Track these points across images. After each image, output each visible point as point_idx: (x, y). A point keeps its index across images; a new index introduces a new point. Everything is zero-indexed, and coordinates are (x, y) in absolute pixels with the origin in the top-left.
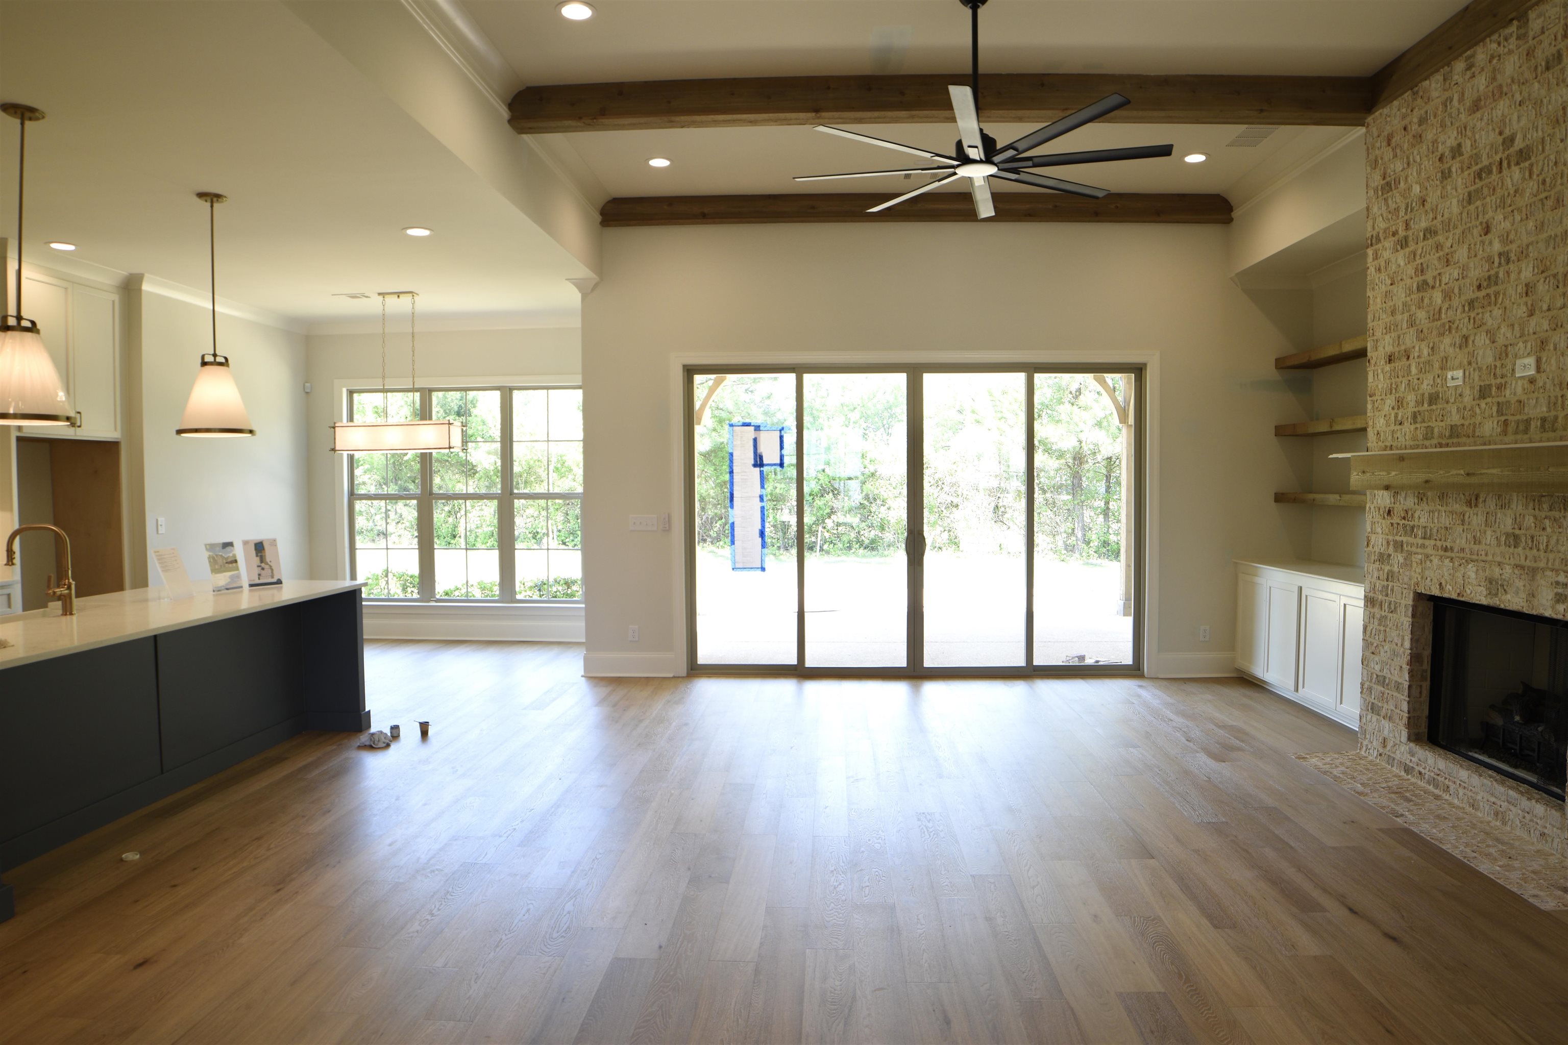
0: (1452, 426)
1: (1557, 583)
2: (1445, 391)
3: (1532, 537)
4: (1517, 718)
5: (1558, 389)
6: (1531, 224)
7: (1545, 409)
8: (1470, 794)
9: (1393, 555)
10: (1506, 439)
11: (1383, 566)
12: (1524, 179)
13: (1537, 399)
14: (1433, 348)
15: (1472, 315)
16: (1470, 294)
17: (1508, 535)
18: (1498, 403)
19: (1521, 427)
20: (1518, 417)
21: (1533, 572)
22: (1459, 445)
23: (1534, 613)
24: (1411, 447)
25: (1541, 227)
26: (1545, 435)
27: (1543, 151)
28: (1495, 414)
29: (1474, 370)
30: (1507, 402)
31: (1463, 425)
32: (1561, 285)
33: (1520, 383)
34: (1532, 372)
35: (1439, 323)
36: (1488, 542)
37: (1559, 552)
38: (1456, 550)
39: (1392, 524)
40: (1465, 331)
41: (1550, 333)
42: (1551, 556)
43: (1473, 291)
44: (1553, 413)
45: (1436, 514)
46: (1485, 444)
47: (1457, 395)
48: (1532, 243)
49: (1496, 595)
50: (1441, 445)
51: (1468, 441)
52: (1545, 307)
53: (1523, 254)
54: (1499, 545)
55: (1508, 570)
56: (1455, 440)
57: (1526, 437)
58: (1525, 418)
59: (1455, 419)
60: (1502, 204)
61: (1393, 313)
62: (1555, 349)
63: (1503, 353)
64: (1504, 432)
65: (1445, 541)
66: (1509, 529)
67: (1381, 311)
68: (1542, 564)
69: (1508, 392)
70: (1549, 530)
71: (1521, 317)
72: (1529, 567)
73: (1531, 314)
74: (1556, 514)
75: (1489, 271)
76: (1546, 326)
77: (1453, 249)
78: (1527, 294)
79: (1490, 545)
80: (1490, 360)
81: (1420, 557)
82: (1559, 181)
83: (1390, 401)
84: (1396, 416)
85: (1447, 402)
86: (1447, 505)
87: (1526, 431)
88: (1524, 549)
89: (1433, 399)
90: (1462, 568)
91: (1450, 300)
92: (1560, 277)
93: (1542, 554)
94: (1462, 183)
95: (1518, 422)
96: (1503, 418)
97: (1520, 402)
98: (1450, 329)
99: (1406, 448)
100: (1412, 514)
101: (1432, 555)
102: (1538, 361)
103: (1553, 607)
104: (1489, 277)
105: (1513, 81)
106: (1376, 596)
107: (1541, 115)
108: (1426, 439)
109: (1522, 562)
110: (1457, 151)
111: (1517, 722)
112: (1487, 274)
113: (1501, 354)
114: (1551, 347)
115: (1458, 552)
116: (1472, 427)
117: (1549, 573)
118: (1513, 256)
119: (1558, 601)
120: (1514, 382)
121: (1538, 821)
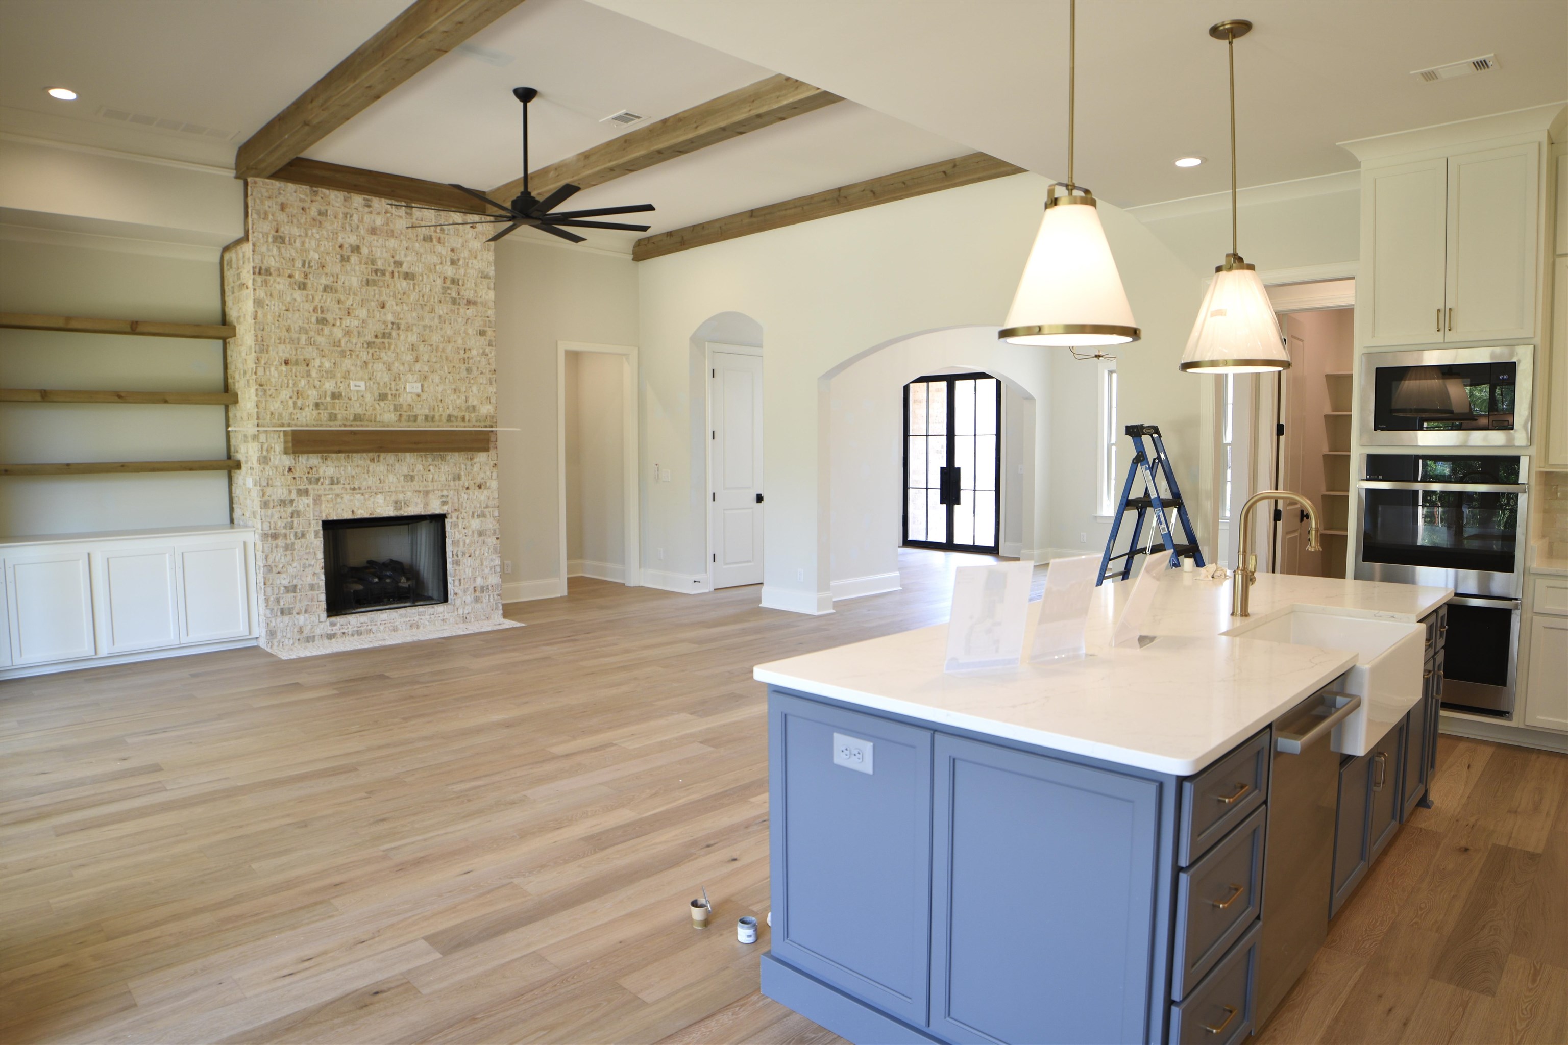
0: (355, 414)
1: (442, 496)
2: (348, 393)
3: (422, 476)
4: (376, 580)
5: (435, 402)
6: (414, 314)
7: (427, 411)
8: (390, 625)
9: (296, 500)
10: (401, 424)
11: (285, 509)
12: (409, 288)
13: (422, 405)
14: (334, 364)
15: (371, 351)
16: (369, 338)
17: (405, 476)
18: (395, 404)
19: (412, 419)
20: (409, 413)
21: (427, 493)
22: (362, 426)
23: (429, 513)
24: (314, 426)
25: (421, 318)
26: (428, 424)
27: (422, 280)
28: (392, 410)
29: (374, 383)
30: (400, 405)
31: (365, 414)
32: (434, 351)
33: (409, 395)
34: (419, 390)
35: (339, 349)
36: (391, 481)
37: (440, 481)
38: (363, 488)
39: (294, 478)
40: (365, 358)
41: (429, 373)
42: (435, 484)
43: (371, 337)
44: (432, 413)
45: (342, 468)
46: (384, 426)
47: (360, 396)
48: (415, 324)
49: (401, 509)
50: (345, 426)
51: (370, 424)
52: (426, 360)
53: (409, 328)
54: (399, 482)
55: (409, 494)
56: (358, 423)
57: (414, 424)
58: (414, 414)
59: (360, 411)
60: (394, 296)
61: (288, 330)
62: (433, 382)
63: (396, 378)
64: (400, 420)
65: (353, 484)
66: (406, 472)
67: (273, 326)
68: (430, 488)
69: (401, 399)
70: (432, 471)
71: (409, 361)
72: (424, 491)
73: (417, 360)
74: (436, 463)
75: (384, 329)
76: (426, 369)
77: (353, 307)
78: (413, 350)
79: (392, 483)
80: (386, 379)
81: (331, 496)
82: (432, 300)
83: (285, 394)
84: (295, 403)
85: (350, 399)
86: (352, 462)
87: (415, 421)
88: (418, 482)
89: (335, 396)
90: (372, 499)
91: (350, 337)
92: (434, 348)
93: (430, 484)
94: (360, 271)
95: (409, 416)
96: (398, 413)
97: (410, 405)
98: (351, 355)
99: (307, 426)
100: (317, 471)
101: (342, 494)
102: (422, 386)
103: (440, 508)
104: (384, 333)
105: (401, 233)
106: (277, 531)
107: (420, 261)
108: (330, 421)
109: (417, 489)
110: (356, 249)
111: (377, 582)
112: (382, 331)
113: (395, 377)
114: (430, 380)
115: (365, 489)
116: (373, 416)
117: (436, 492)
118: (402, 327)
119: (443, 505)
120: (405, 395)
121: (440, 615)
